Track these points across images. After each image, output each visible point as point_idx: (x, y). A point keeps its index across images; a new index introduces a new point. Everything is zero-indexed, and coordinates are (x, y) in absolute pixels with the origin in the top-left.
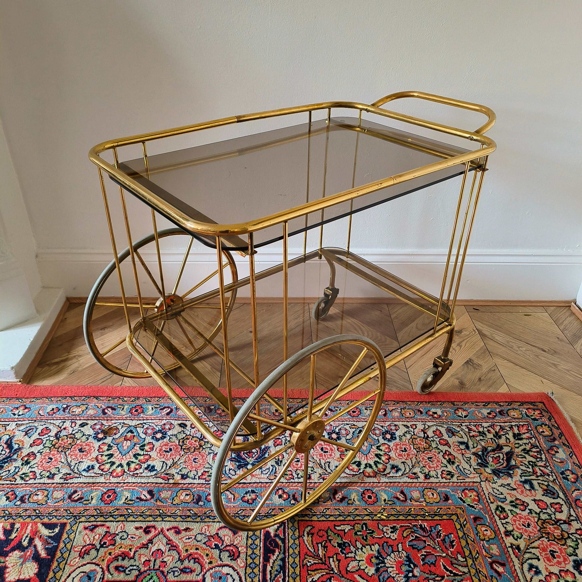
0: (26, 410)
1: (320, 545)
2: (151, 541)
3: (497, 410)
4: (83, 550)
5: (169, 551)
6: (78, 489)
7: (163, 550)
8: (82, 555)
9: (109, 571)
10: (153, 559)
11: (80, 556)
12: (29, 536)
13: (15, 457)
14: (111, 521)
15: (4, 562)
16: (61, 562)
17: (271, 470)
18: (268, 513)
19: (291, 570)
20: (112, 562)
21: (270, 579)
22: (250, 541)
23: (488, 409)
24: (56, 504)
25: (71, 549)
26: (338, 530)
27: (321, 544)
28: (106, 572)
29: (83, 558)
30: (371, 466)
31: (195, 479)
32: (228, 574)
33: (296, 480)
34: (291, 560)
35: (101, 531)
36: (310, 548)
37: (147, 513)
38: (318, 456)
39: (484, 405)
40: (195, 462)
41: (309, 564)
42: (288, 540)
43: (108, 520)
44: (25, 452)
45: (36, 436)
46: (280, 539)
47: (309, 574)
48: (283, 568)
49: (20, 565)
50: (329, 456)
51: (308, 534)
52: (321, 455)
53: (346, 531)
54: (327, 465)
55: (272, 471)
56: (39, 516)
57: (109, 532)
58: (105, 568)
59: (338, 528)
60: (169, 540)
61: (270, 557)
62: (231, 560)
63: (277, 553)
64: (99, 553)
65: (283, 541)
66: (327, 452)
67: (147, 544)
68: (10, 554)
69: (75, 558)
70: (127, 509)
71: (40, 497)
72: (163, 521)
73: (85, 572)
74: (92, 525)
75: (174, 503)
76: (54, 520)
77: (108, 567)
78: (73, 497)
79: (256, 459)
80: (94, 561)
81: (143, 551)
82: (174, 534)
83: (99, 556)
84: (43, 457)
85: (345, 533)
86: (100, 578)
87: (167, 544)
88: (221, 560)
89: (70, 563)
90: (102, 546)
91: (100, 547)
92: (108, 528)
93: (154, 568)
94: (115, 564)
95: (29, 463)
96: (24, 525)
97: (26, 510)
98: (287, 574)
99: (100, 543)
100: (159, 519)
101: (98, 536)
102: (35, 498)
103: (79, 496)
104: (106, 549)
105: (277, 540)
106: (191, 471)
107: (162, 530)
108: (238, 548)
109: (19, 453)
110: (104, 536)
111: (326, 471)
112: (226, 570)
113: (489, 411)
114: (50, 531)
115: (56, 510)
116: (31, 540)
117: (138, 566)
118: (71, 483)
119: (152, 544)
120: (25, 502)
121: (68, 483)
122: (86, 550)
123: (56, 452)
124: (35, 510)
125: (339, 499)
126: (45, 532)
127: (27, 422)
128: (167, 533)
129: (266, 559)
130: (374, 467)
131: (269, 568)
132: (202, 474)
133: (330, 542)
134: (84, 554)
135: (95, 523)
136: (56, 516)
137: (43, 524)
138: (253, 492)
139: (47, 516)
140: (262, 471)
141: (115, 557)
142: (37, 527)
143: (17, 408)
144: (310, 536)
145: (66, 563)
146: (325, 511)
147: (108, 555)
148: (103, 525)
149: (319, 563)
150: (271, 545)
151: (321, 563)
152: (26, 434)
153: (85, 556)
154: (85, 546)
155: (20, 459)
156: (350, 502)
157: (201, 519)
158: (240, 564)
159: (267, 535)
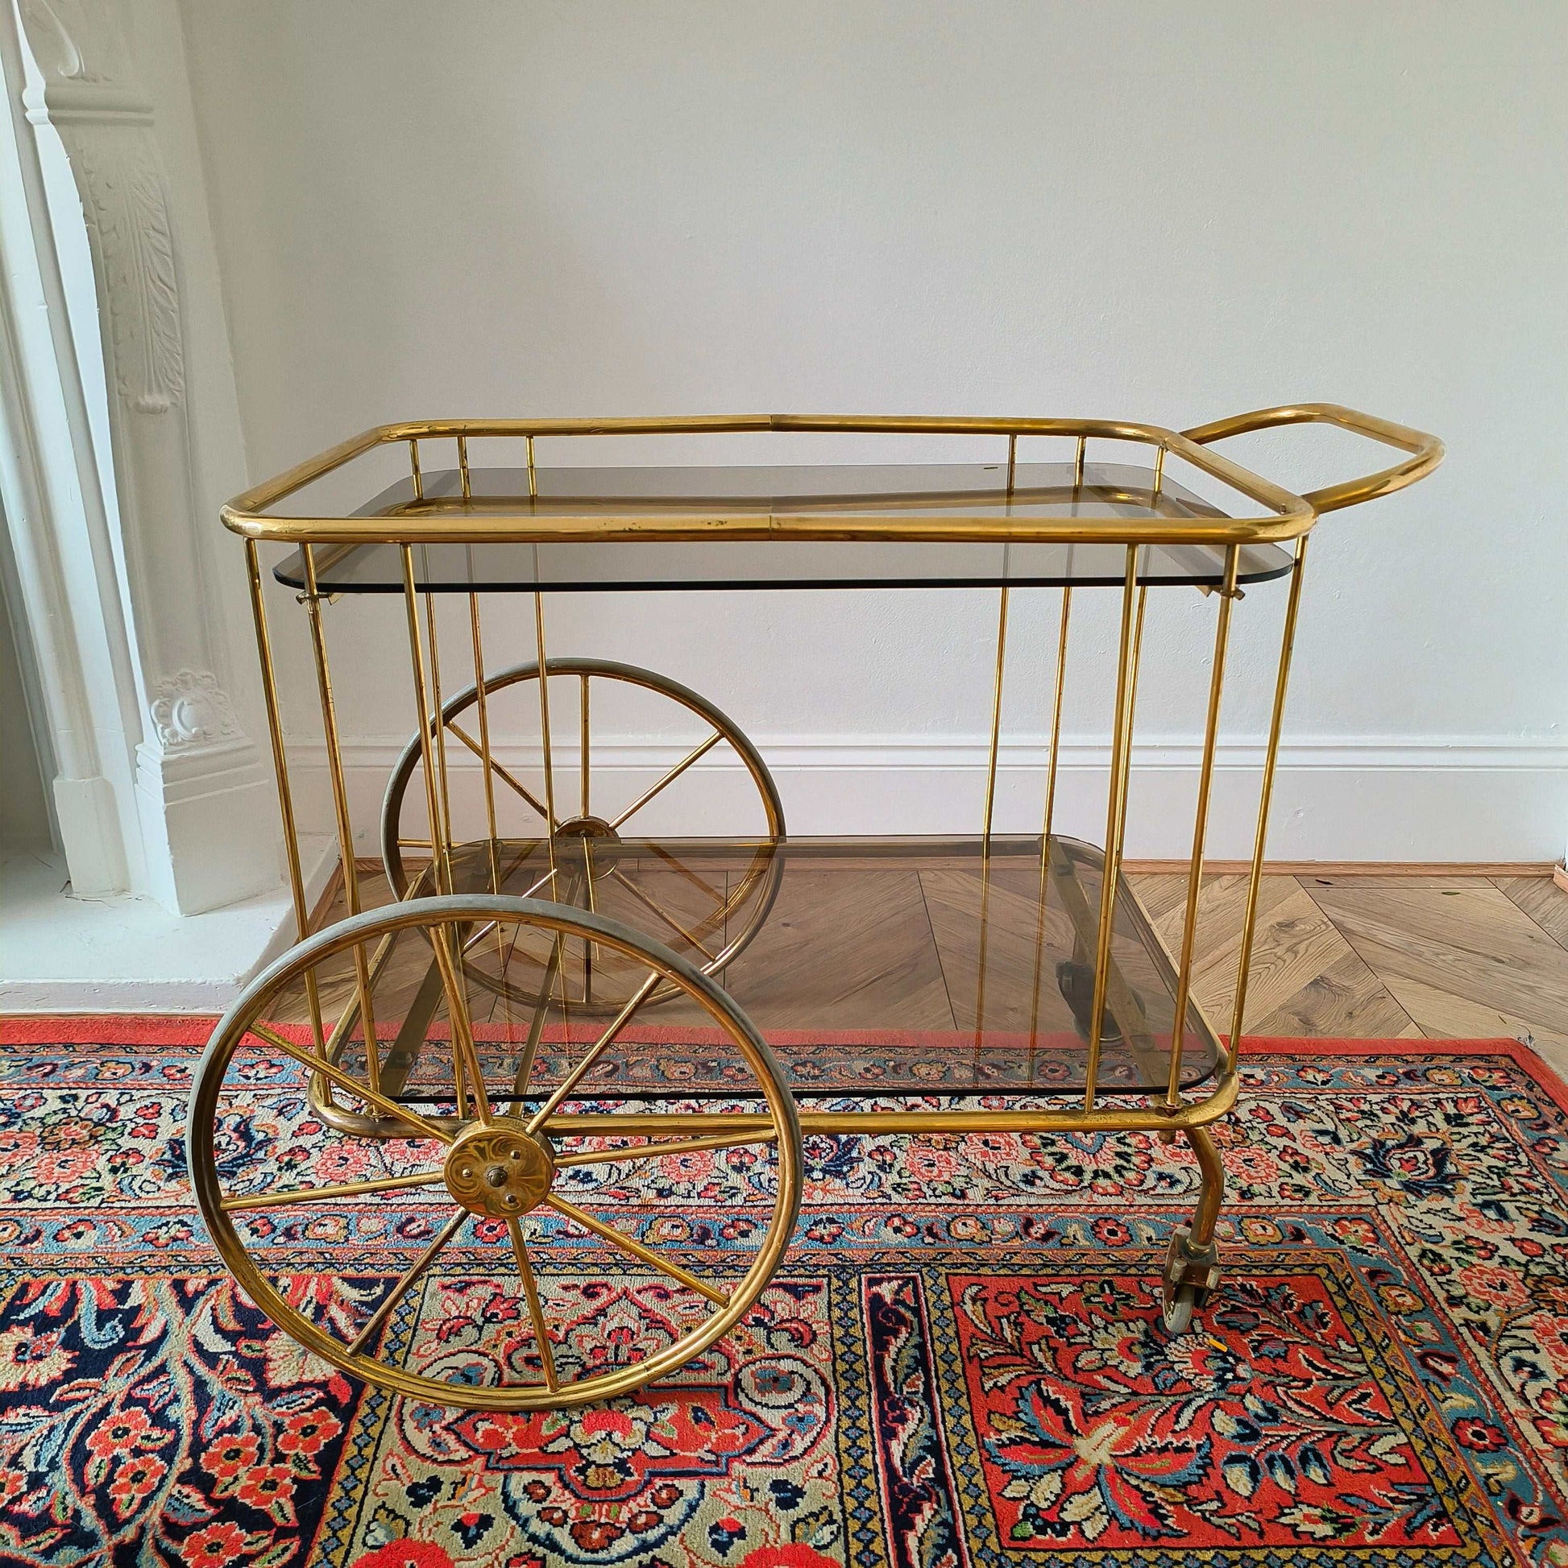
0: (274, 1070)
1: (1004, 1321)
2: (602, 1311)
3: (1401, 1071)
4: (444, 1328)
5: (647, 1330)
6: (418, 1216)
7: (635, 1329)
8: (442, 1336)
9: (511, 1366)
10: (611, 1345)
11: (439, 1337)
12: (314, 1300)
13: (261, 1154)
14: (503, 1275)
15: (261, 1351)
16: (396, 1349)
17: (868, 1181)
18: (872, 1260)
19: (942, 1367)
20: (516, 1349)
21: (895, 1381)
22: (837, 1313)
23: (1377, 1068)
24: (370, 1242)
25: (416, 1324)
26: (1045, 1293)
27: (1008, 1318)
28: (505, 1367)
29: (447, 1341)
30: (1107, 1175)
31: (689, 1197)
32: (792, 1372)
33: (933, 1200)
34: (940, 1348)
35: (486, 1292)
36: (981, 1326)
37: (585, 1260)
38: (978, 1156)
39: (1367, 1061)
40: (686, 1167)
41: (982, 1355)
42: (928, 1310)
43: (495, 1272)
44: (283, 1146)
45: (303, 1117)
46: (908, 1307)
47: (984, 1374)
48: (922, 1362)
49: (301, 1355)
50: (1004, 1156)
51: (974, 1300)
52: (985, 1154)
53: (1064, 1295)
54: (1001, 1172)
55: (871, 1182)
56: (332, 1265)
57: (501, 1295)
58: (502, 1361)
59: (1043, 1289)
60: (645, 1311)
61: (888, 1342)
62: (796, 1346)
63: (904, 1334)
64: (484, 1332)
65: (917, 1311)
66: (999, 1148)
67: (594, 1318)
68: (275, 1335)
69: (429, 1342)
70: (537, 1253)
71: (331, 1229)
72: (625, 1274)
73: (457, 1368)
74: (460, 1282)
75: (646, 1241)
76: (370, 1273)
77: (509, 1358)
78: (408, 1229)
79: (831, 1161)
80: (473, 1348)
81: (586, 1329)
82: (655, 1300)
83: (485, 1338)
84: (325, 1156)
85: (1061, 1299)
86: (493, 1379)
87: (641, 1317)
88: (772, 1346)
89: (418, 1350)
90: (488, 1320)
91: (484, 1323)
92: (498, 1286)
93: (616, 1359)
94: (525, 1352)
95: (295, 1166)
96: (300, 1282)
97: (301, 1253)
98: (933, 1374)
99: (483, 1315)
100: (614, 1270)
101: (476, 1301)
102: (319, 1230)
103: (422, 1228)
104: (498, 1327)
105: (902, 1310)
106: (678, 1183)
107: (625, 1292)
108: (810, 1326)
109: (270, 1148)
110: (491, 1301)
111: (1002, 1183)
112: (785, 1365)
113: (1380, 1073)
114: (365, 1293)
115: (372, 1254)
116: (320, 1311)
117: (577, 1358)
118: (399, 1205)
119: (606, 1316)
120: (295, 1239)
121: (392, 1205)
122: (453, 1327)
123: (355, 1148)
124: (322, 1253)
125: (1038, 1235)
126: (353, 1294)
127: (279, 1091)
128: (639, 1298)
129: (881, 1346)
130: (1116, 1176)
131: (888, 1363)
132: (706, 1189)
133: (1029, 1316)
134: (449, 1334)
135: (467, 1278)
136: (372, 1266)
137: (344, 1279)
138: (831, 1221)
139: (351, 1265)
140: (847, 1184)
141: (522, 1340)
142: (330, 1285)
143: (252, 1066)
144: (979, 1303)
145: (408, 1352)
146: (1008, 1257)
147: (503, 1335)
148: (485, 1282)
149: (1007, 1354)
150: (889, 1319)
151: (1012, 1354)
152: (280, 1113)
153: (451, 1338)
154: (449, 1320)
155: (273, 1159)
156: (1065, 1241)
157: (715, 1271)
158: (819, 1354)
159: (876, 1300)
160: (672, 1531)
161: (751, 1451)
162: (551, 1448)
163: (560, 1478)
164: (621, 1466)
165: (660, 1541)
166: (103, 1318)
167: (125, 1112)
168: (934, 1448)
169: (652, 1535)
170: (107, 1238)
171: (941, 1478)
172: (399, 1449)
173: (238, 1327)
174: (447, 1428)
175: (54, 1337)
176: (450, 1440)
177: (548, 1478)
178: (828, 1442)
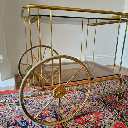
1: (113, 100)
15: (45, 120)
16: (61, 116)
18: (98, 98)
21: (110, 107)
24: (48, 107)
25: (61, 113)
30: (109, 88)
32: (101, 108)
34: (110, 103)
38: (98, 88)
47: (116, 104)
48: (110, 105)
49: (50, 119)
50: (100, 88)
61: (106, 104)
62: (99, 106)
65: (106, 101)
68: (46, 118)
70: (67, 104)
71: (43, 107)
74: (62, 108)
80: (69, 114)
88: (97, 107)
89: (63, 116)
90: (68, 111)
92: (66, 108)
93: (84, 111)
95: (33, 102)
96: (44, 112)
98: (112, 105)
101: (65, 110)
105: (104, 101)
106: (75, 95)
108: (98, 104)
109: (29, 101)
116: (49, 115)
120: (39, 108)
125: (109, 93)
126: (51, 112)
128: (80, 105)
131: (108, 105)
132: (78, 95)
134: (65, 113)
136: (51, 109)
137: (49, 111)
144: (110, 99)
146: (108, 95)
147: (71, 112)
148: (64, 108)
149: (116, 102)
156: (111, 93)
158: (101, 106)
160: (105, 125)
161: (104, 116)
162: (86, 121)
164: (94, 120)
165: (105, 127)
166: (22, 122)
167: (7, 101)
168: (119, 111)
169: (103, 126)
170: (15, 114)
171: (122, 114)
173: (40, 119)
174: (73, 122)
175: (17, 126)
176: (75, 123)
177: (88, 124)
178: (110, 113)
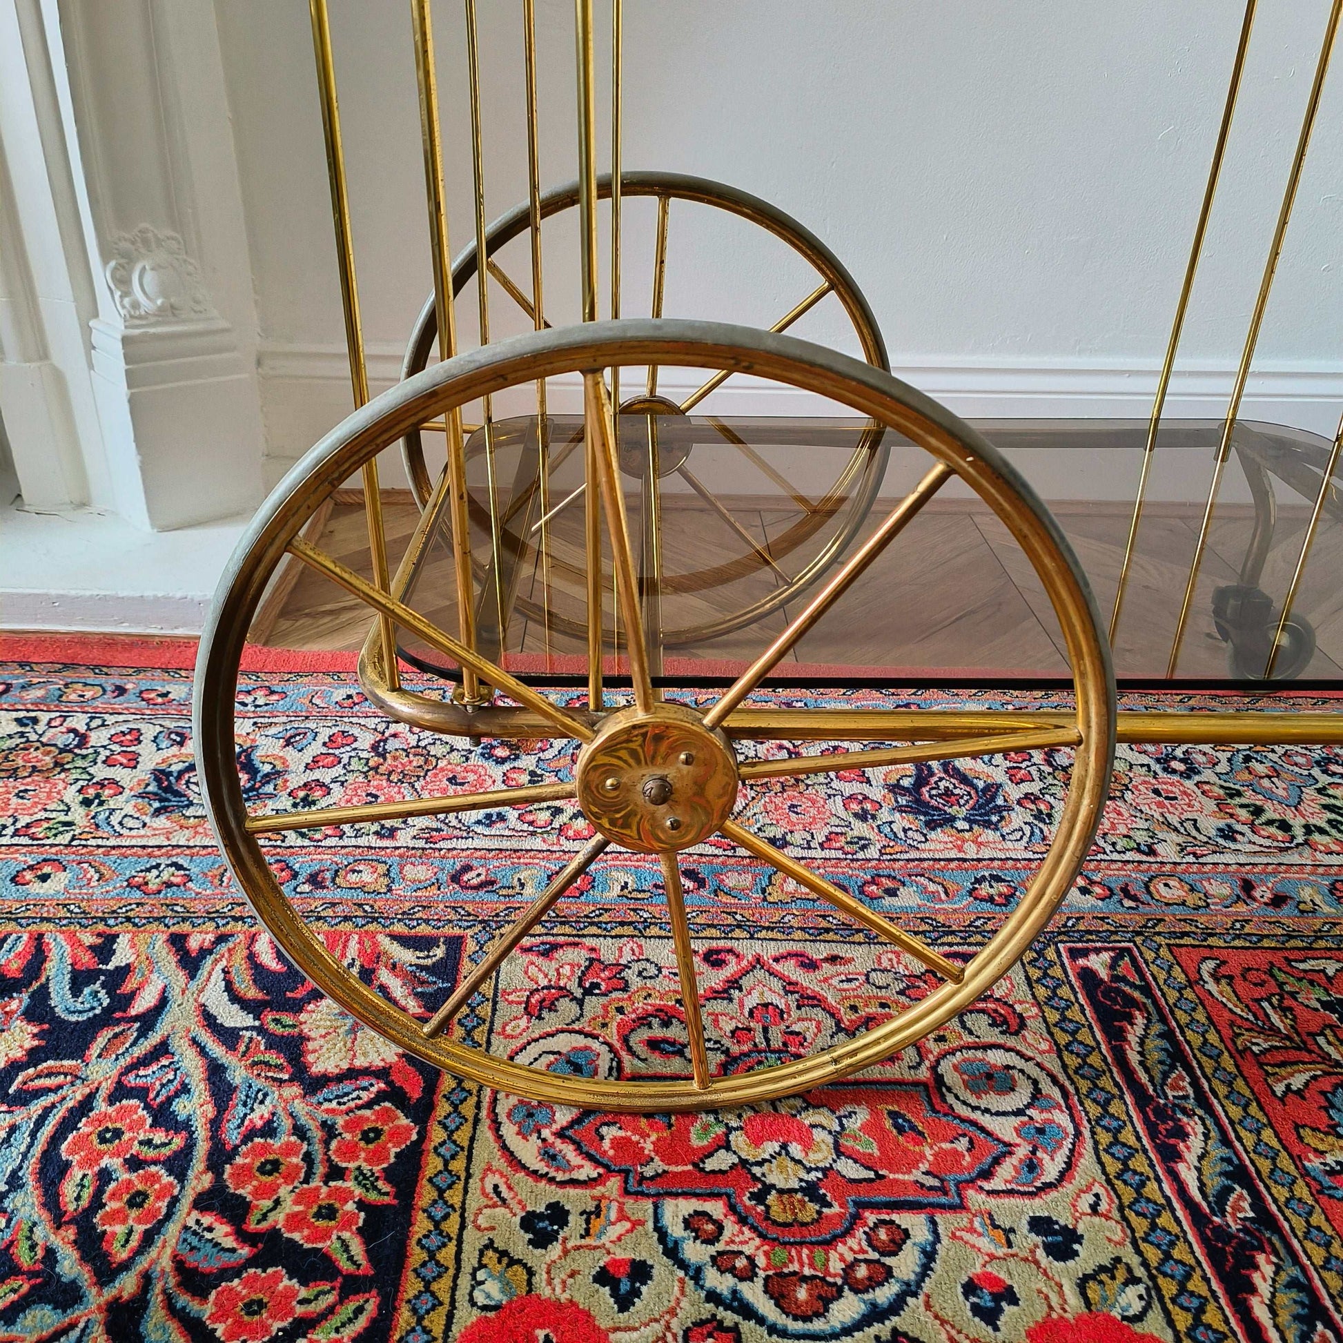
0: (275, 697)
1: (1265, 1004)
2: (734, 983)
4: (533, 1001)
5: (799, 1007)
6: (475, 863)
7: (782, 1006)
8: (534, 1010)
9: (630, 1050)
10: (758, 1027)
11: (527, 1011)
12: (357, 963)
13: (269, 788)
14: (598, 936)
15: (294, 1026)
16: (474, 1027)
17: (1028, 833)
18: (1065, 926)
19: (1209, 1065)
20: (633, 1030)
21: (1152, 1080)
22: (1041, 992)
24: (419, 893)
25: (495, 995)
26: (1305, 971)
27: (1269, 1001)
28: (623, 1053)
29: (540, 1018)
30: (1322, 831)
31: (810, 848)
32: (1008, 1067)
33: (1115, 856)
34: (1197, 1041)
35: (578, 956)
36: (1238, 1011)
37: (698, 920)
38: (1154, 807)
40: (797, 813)
41: (1255, 1048)
42: (1161, 990)
43: (585, 932)
44: (296, 779)
45: (316, 748)
46: (1133, 985)
47: (1268, 1074)
48: (1176, 1056)
49: (348, 1032)
50: (1185, 807)
51: (1217, 978)
52: (1160, 805)
53: (1330, 972)
54: (1189, 825)
55: (1032, 833)
56: (375, 919)
57: (599, 960)
58: (617, 1045)
59: (1302, 966)
60: (790, 983)
61: (1122, 1030)
62: (1002, 1033)
63: (1140, 1020)
64: (587, 1007)
65: (1146, 990)
66: (1175, 798)
67: (725, 991)
68: (311, 1007)
69: (516, 1018)
70: (634, 910)
71: (367, 877)
72: (752, 937)
73: (559, 1053)
74: (543, 943)
75: (770, 899)
76: (424, 930)
77: (625, 1040)
78: (465, 878)
79: (973, 808)
80: (576, 1026)
81: (718, 1006)
82: (800, 971)
83: (588, 1014)
84: (349, 792)
85: (1329, 979)
86: (611, 1069)
87: (787, 992)
88: (971, 1033)
89: (504, 1028)
90: (588, 992)
91: (584, 995)
92: (593, 950)
93: (768, 1045)
94: (644, 1034)
95: (314, 803)
96: (335, 940)
97: (333, 905)
98: (1199, 1072)
99: (580, 985)
100: (738, 933)
101: (568, 968)
102: (353, 878)
103: (483, 877)
104: (603, 1000)
105: (1127, 989)
106: (791, 832)
107: (758, 959)
108: (1011, 1006)
109: (280, 781)
110: (587, 968)
111: (1195, 838)
112: (997, 1058)
114: (421, 955)
115: (424, 907)
116: (367, 975)
117: (716, 1042)
118: (449, 850)
119: (740, 989)
120: (324, 887)
121: (440, 850)
122: (544, 1000)
123: (384, 783)
124: (360, 905)
125: (1265, 900)
126: (407, 956)
127: (284, 719)
128: (777, 967)
129: (1116, 1037)
130: (1333, 832)
131: (1133, 1058)
132: (828, 839)
133: (1296, 999)
134: (541, 1009)
135: (550, 939)
136: (427, 921)
137: (394, 937)
138: (998, 879)
139: (399, 920)
140: (1003, 836)
141: (639, 1019)
142: (375, 944)
143: (249, 692)
144: (1223, 981)
145: (491, 1031)
146: (1238, 925)
147: (613, 1012)
148: (576, 945)
149: (1286, 1048)
150: (1115, 1002)
151: (1293, 1048)
152: (288, 743)
153: (545, 1014)
154: (537, 990)
155: (285, 794)
156: (1302, 906)
157: (866, 936)
158: (1035, 1041)
159: (1087, 976)
160: (910, 1290)
161: (987, 1174)
162: (710, 1165)
163: (732, 1208)
164: (811, 1190)
165: (897, 1306)
166: (79, 981)
167: (98, 738)
168: (1239, 1174)
169: (884, 1294)
170: (81, 881)
171: (1264, 1218)
172: (500, 1163)
173: (260, 996)
174: (560, 1134)
175: (14, 1005)
176: (568, 1151)
177: (716, 1208)
178: (1087, 1161)
